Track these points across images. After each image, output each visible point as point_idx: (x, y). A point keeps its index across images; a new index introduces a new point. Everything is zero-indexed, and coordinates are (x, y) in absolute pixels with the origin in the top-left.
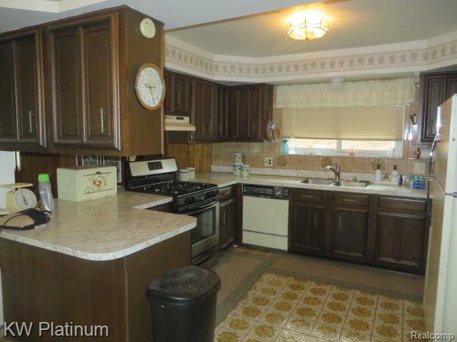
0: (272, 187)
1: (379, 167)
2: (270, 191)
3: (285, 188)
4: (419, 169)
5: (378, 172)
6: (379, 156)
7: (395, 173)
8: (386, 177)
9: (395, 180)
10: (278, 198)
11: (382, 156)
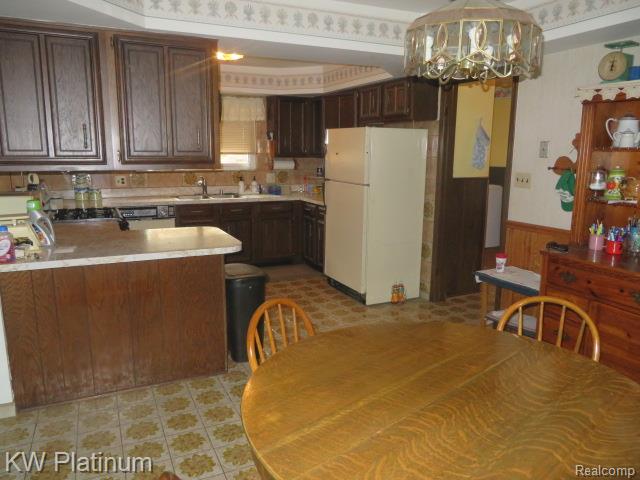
0: (155, 208)
1: (241, 179)
2: (153, 212)
3: (170, 206)
4: (270, 178)
5: (241, 184)
6: (238, 169)
7: (254, 183)
8: (248, 187)
9: (255, 190)
10: (163, 218)
11: (241, 169)
